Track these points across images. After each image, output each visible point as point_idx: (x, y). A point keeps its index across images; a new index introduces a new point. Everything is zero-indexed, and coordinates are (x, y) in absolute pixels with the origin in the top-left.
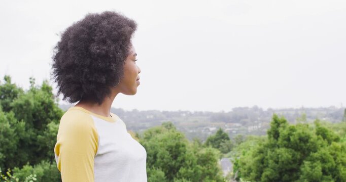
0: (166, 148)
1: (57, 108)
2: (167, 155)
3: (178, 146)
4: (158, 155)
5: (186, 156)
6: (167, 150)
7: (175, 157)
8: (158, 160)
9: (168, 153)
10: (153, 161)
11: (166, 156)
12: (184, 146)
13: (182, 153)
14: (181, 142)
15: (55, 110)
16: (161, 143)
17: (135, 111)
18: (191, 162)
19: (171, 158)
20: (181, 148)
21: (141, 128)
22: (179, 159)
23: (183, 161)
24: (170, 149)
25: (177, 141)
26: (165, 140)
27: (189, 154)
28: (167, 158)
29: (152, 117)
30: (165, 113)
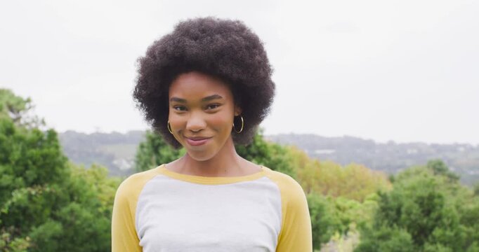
0: (414, 199)
1: (261, 141)
2: (416, 210)
3: (431, 197)
4: (403, 210)
5: (443, 211)
6: (416, 202)
7: (427, 213)
8: (404, 216)
9: (417, 206)
10: (396, 217)
11: (414, 211)
12: (440, 197)
13: (438, 208)
14: (437, 192)
15: (258, 143)
16: (407, 192)
17: (391, 144)
18: (450, 221)
19: (422, 215)
20: (436, 201)
21: (399, 167)
22: (434, 215)
23: (439, 218)
24: (421, 201)
25: (430, 190)
26: (414, 188)
27: (448, 208)
28: (416, 214)
29: (415, 151)
30: (434, 146)
